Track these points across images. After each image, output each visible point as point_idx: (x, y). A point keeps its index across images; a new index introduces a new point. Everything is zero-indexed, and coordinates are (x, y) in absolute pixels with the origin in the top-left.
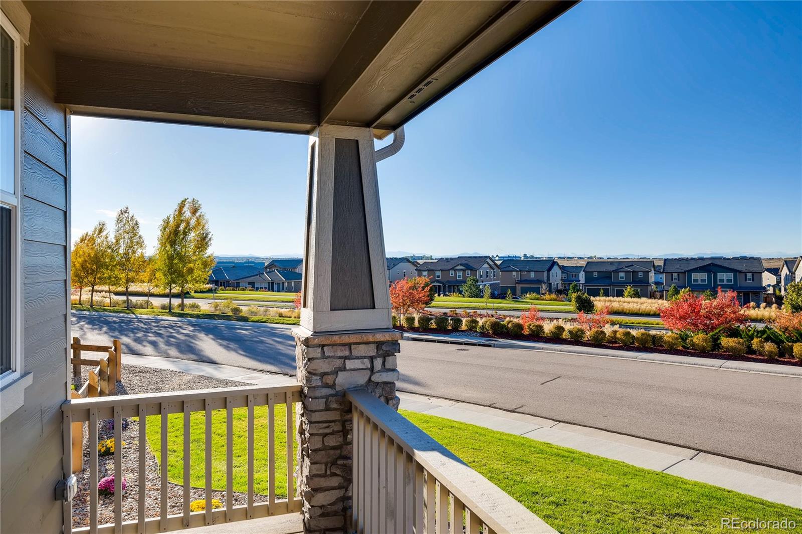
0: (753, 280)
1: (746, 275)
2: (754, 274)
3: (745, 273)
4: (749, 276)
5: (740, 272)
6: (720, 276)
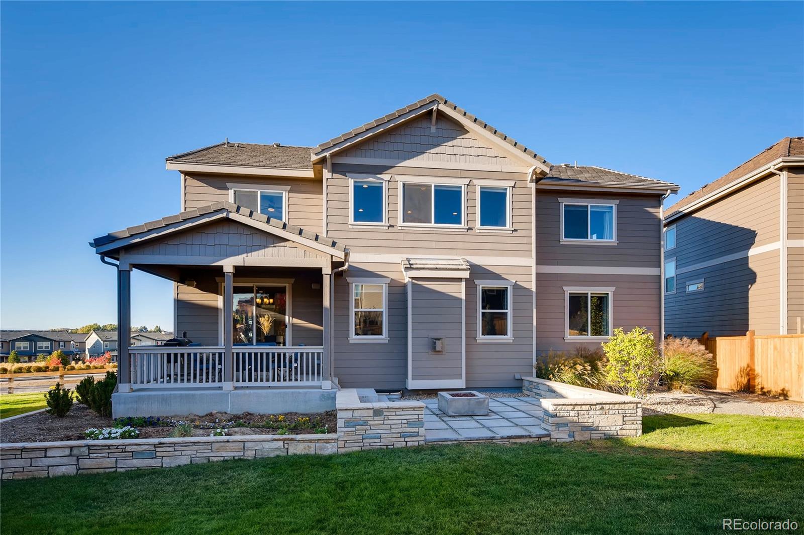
0: (64, 347)
1: (59, 343)
2: (66, 343)
3: (59, 342)
4: (62, 343)
5: (55, 341)
6: (39, 344)
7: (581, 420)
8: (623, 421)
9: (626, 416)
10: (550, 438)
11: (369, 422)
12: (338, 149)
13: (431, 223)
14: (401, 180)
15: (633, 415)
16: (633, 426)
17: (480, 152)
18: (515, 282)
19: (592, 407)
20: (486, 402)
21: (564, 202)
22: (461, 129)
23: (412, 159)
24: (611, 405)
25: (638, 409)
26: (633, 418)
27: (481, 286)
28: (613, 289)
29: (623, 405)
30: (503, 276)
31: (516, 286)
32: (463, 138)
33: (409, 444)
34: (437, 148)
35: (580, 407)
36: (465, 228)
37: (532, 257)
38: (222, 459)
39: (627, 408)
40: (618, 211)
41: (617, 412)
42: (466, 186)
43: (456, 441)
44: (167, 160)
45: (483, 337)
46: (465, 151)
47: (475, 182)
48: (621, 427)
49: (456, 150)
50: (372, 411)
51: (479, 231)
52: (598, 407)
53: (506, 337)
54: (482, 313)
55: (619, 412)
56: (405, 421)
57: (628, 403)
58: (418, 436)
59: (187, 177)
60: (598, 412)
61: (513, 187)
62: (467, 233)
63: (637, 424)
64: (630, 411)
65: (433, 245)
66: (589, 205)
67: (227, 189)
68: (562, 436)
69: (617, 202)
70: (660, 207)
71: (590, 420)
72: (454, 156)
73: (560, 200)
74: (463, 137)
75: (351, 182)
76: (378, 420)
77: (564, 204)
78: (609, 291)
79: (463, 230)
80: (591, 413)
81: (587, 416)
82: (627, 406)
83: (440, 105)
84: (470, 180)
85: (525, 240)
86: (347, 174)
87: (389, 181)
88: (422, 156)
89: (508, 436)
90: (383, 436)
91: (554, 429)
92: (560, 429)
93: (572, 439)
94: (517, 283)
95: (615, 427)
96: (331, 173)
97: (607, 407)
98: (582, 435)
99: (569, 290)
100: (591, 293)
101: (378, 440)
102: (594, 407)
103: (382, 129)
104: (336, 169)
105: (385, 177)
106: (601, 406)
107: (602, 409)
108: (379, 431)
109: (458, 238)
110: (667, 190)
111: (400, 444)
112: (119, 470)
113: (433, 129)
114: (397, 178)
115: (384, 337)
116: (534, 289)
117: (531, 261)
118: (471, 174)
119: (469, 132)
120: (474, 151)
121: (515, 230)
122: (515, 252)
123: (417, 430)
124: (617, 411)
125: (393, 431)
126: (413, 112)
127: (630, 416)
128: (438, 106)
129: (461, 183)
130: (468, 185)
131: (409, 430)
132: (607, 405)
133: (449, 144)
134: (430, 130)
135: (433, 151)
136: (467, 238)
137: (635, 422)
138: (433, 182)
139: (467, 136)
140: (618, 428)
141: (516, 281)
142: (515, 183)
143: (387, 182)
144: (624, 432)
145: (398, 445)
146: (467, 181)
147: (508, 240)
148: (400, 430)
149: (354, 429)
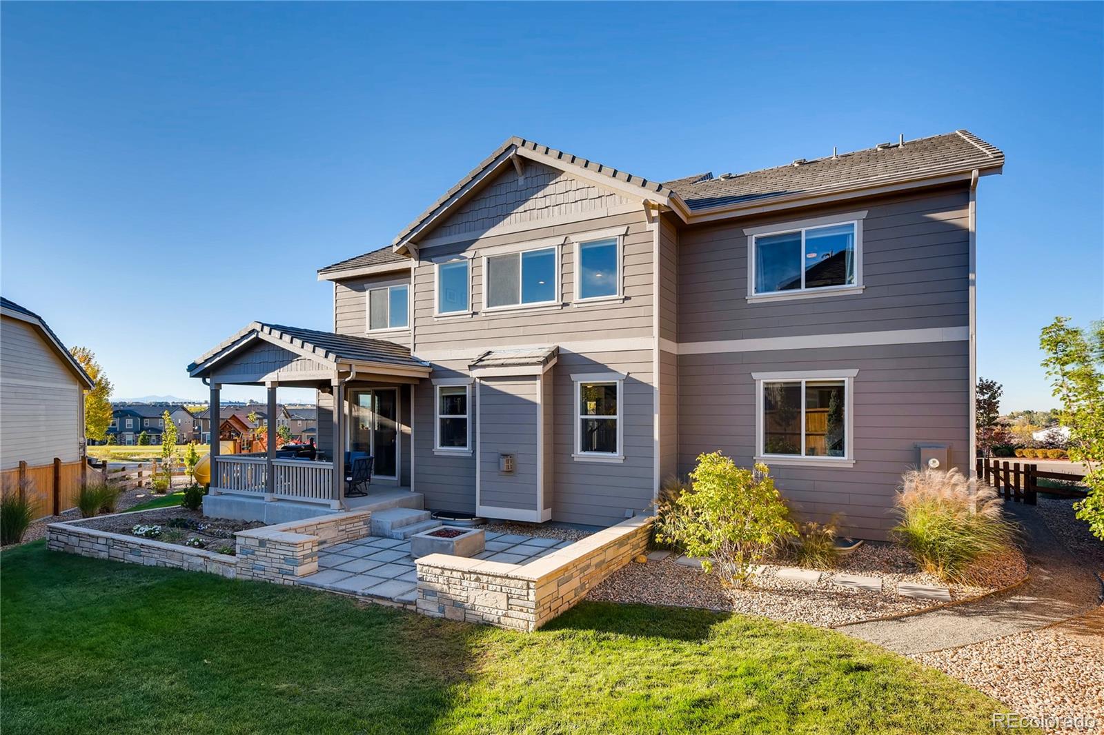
7: (452, 591)
8: (508, 604)
9: (512, 598)
10: (417, 608)
11: (256, 553)
12: (416, 234)
13: (518, 303)
14: (485, 253)
15: (522, 597)
16: (522, 615)
17: (578, 195)
18: (626, 374)
19: (465, 575)
20: (451, 546)
21: (754, 234)
22: (554, 173)
23: (497, 226)
24: (490, 578)
25: (530, 591)
26: (521, 603)
27: (579, 383)
28: (854, 372)
29: (508, 581)
30: (610, 367)
31: (629, 381)
32: (556, 183)
33: (286, 582)
34: (526, 204)
35: (450, 572)
36: (558, 304)
37: (652, 335)
38: (172, 566)
39: (513, 585)
40: (865, 231)
41: (499, 589)
42: (560, 247)
43: (321, 588)
44: (318, 272)
45: (583, 453)
46: (560, 199)
47: (572, 238)
48: (504, 612)
49: (548, 202)
50: (258, 541)
51: (576, 306)
52: (474, 577)
53: (614, 454)
54: (582, 420)
55: (501, 589)
56: (282, 557)
57: (514, 579)
58: (292, 575)
59: (338, 284)
60: (474, 584)
61: (624, 235)
62: (562, 311)
63: (528, 612)
64: (518, 591)
65: (521, 331)
66: (803, 231)
67: (364, 290)
68: (430, 608)
69: (864, 214)
70: (968, 205)
71: (464, 594)
72: (546, 209)
73: (746, 231)
74: (558, 180)
75: (436, 267)
76: (261, 552)
77: (754, 237)
78: (846, 377)
79: (556, 308)
80: (465, 583)
81: (459, 587)
82: (513, 583)
83: (518, 150)
84: (566, 238)
85: (642, 311)
86: (433, 259)
87: (473, 259)
88: (508, 219)
89: (369, 594)
90: (267, 569)
91: (421, 597)
92: (428, 597)
93: (441, 615)
94: (630, 375)
95: (496, 610)
96: (418, 262)
97: (484, 579)
98: (454, 613)
99: (762, 379)
100: (806, 382)
101: (263, 573)
102: (468, 576)
103: (457, 199)
104: (423, 255)
105: (469, 254)
106: (475, 576)
107: (478, 580)
108: (263, 563)
109: (551, 319)
110: (971, 171)
111: (279, 581)
112: (126, 562)
113: (521, 181)
114: (482, 252)
115: (467, 449)
116: (656, 384)
117: (651, 342)
118: (566, 229)
119: (564, 172)
120: (572, 196)
121: (627, 298)
122: (628, 331)
123: (291, 568)
124: (500, 587)
125: (274, 565)
126: (489, 168)
127: (518, 598)
128: (516, 151)
129: (553, 243)
130: (562, 245)
131: (285, 566)
132: (485, 576)
133: (540, 194)
134: (518, 183)
135: (521, 209)
136: (562, 318)
137: (525, 610)
138: (521, 248)
139: (562, 178)
140: (500, 613)
141: (629, 373)
142: (628, 228)
143: (471, 260)
144: (509, 621)
145: (277, 581)
146: (561, 240)
147: (618, 313)
148: (278, 565)
149: (246, 557)
